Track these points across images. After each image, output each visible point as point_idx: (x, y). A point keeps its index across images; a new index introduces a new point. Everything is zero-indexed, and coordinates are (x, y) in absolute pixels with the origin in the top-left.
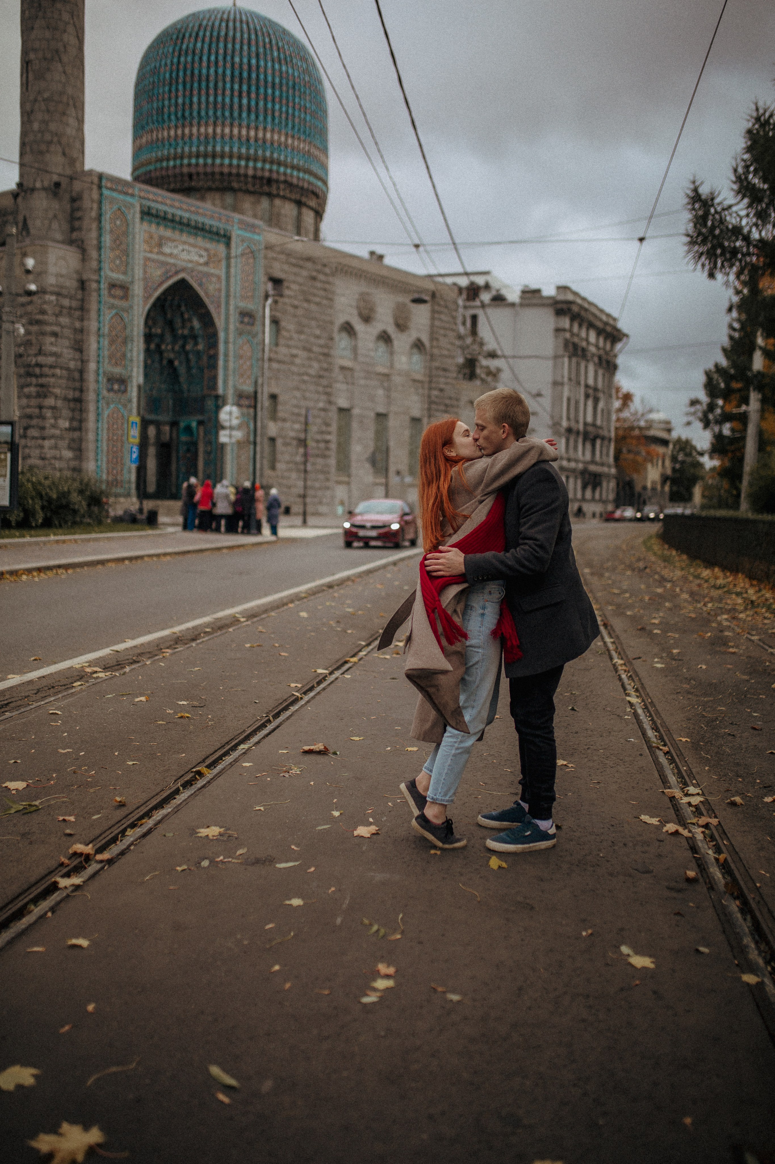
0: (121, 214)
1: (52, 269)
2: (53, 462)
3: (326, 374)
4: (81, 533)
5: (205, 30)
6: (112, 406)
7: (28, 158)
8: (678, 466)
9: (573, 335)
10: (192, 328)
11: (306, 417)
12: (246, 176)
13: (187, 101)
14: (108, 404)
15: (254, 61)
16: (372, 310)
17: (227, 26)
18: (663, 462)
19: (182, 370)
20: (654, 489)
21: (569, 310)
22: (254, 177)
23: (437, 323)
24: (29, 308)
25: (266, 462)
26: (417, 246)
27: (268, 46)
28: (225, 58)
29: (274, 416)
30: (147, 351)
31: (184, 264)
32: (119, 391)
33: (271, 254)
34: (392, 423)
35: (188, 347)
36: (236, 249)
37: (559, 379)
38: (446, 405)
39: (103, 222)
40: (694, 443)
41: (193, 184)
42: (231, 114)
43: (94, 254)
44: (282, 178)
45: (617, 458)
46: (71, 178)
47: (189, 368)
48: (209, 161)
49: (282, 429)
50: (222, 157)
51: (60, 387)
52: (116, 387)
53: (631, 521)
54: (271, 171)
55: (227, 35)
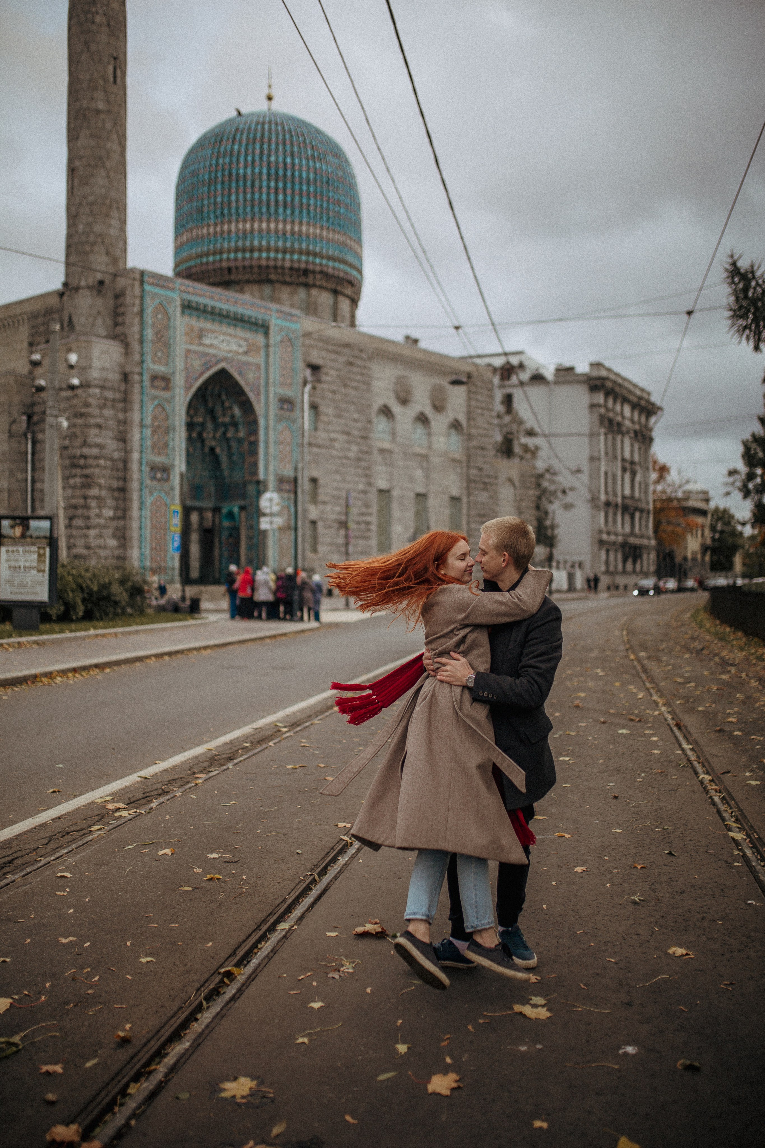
0: (162, 309)
1: (96, 363)
2: (97, 550)
3: (365, 456)
4: (122, 626)
5: (242, 134)
6: (155, 494)
7: (73, 259)
8: (717, 536)
9: (607, 410)
10: (233, 416)
11: (347, 499)
12: (283, 268)
13: (226, 199)
14: (151, 493)
15: (289, 160)
16: (409, 392)
17: (263, 129)
18: (703, 531)
19: (224, 459)
20: (694, 559)
21: (603, 386)
22: (291, 268)
23: (474, 403)
24: (75, 402)
25: (308, 546)
26: (457, 328)
27: (302, 145)
28: (261, 158)
29: (314, 499)
30: (190, 440)
31: (224, 355)
32: (162, 479)
33: (308, 342)
34: (432, 502)
35: (230, 434)
36: (275, 337)
37: (596, 454)
38: (485, 483)
39: (145, 318)
40: (733, 511)
41: (232, 277)
42: (268, 210)
43: (136, 347)
44: (318, 268)
45: (656, 531)
46: (115, 276)
47: (230, 455)
48: (248, 255)
49: (323, 512)
50: (260, 251)
51: (104, 477)
52: (159, 475)
53: (672, 592)
54: (307, 262)
55: (262, 136)
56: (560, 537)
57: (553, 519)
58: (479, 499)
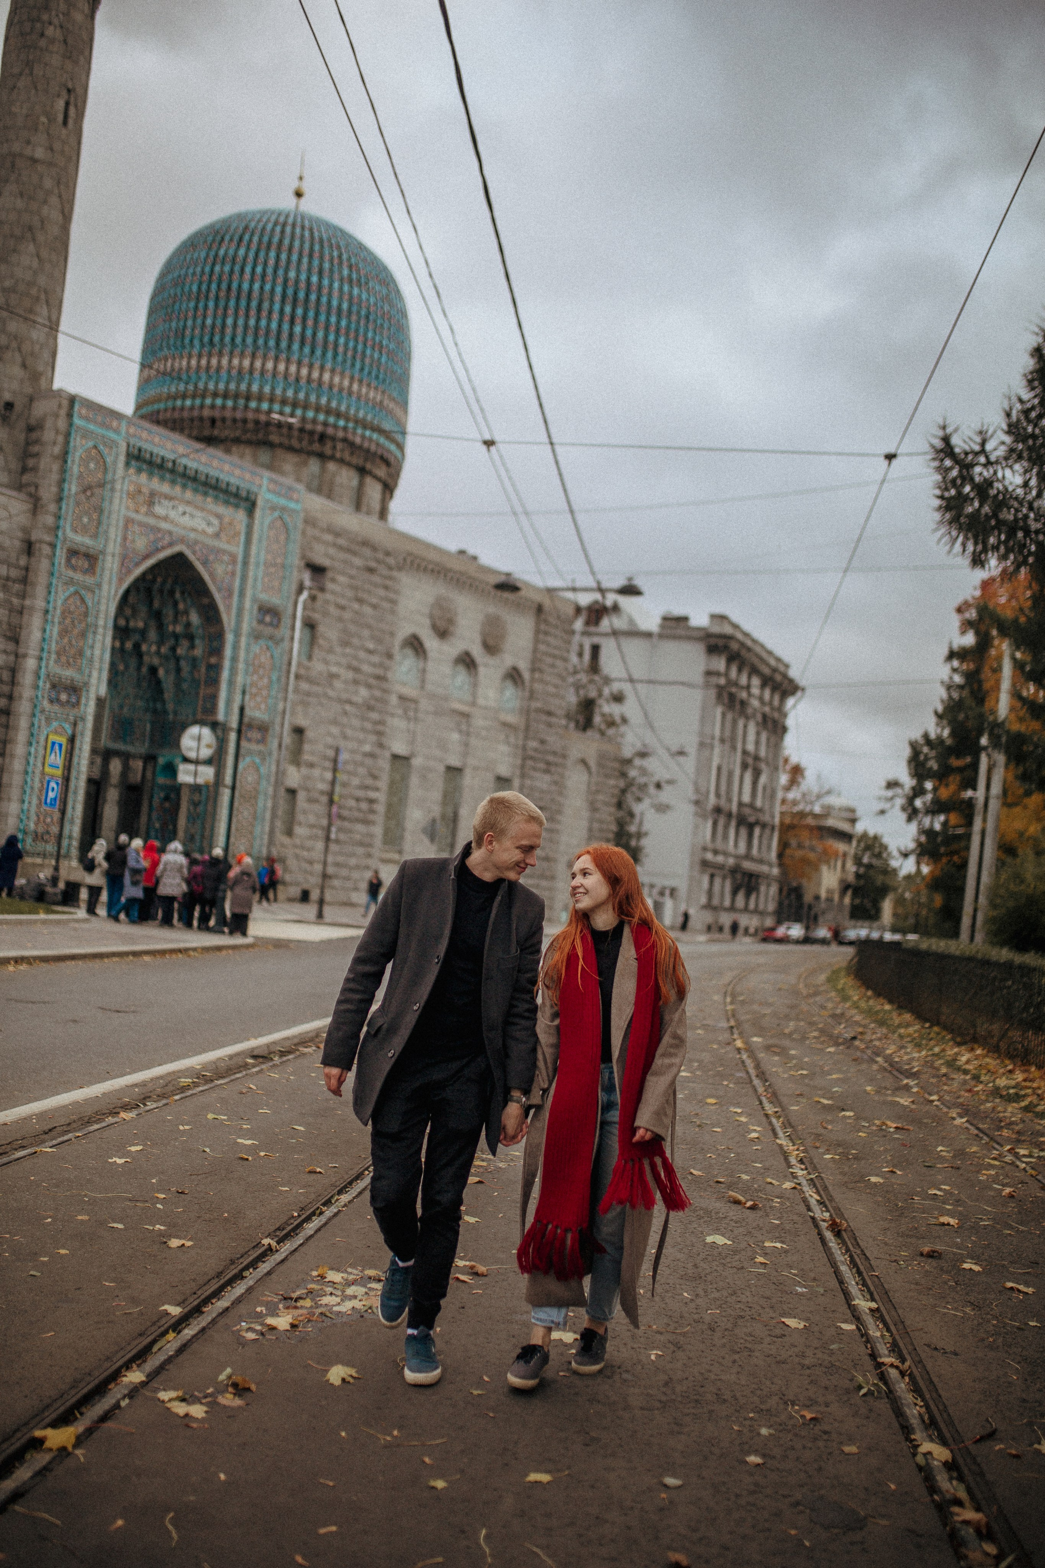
0: (97, 453)
3: (378, 705)
5: (252, 234)
6: (55, 724)
8: (862, 870)
9: (729, 681)
10: (188, 625)
13: (219, 322)
14: (48, 720)
15: (315, 279)
16: (451, 621)
17: (283, 232)
18: (843, 866)
19: (169, 683)
20: (829, 900)
21: (726, 647)
22: (302, 430)
23: (542, 647)
25: (281, 825)
26: (489, 443)
27: (336, 261)
28: (275, 272)
29: (297, 758)
30: (118, 653)
31: (184, 533)
32: (68, 702)
33: (310, 531)
34: (468, 780)
35: (181, 651)
36: (263, 518)
37: (708, 738)
38: (548, 763)
39: (69, 463)
40: (886, 840)
41: (216, 432)
42: (278, 344)
43: (51, 506)
44: (341, 434)
45: (780, 856)
46: (33, 398)
47: (179, 681)
48: (241, 404)
49: (307, 778)
50: (260, 399)
52: (64, 697)
53: (797, 942)
54: (325, 424)
55: (281, 241)
56: (647, 850)
57: (641, 823)
58: (538, 784)
